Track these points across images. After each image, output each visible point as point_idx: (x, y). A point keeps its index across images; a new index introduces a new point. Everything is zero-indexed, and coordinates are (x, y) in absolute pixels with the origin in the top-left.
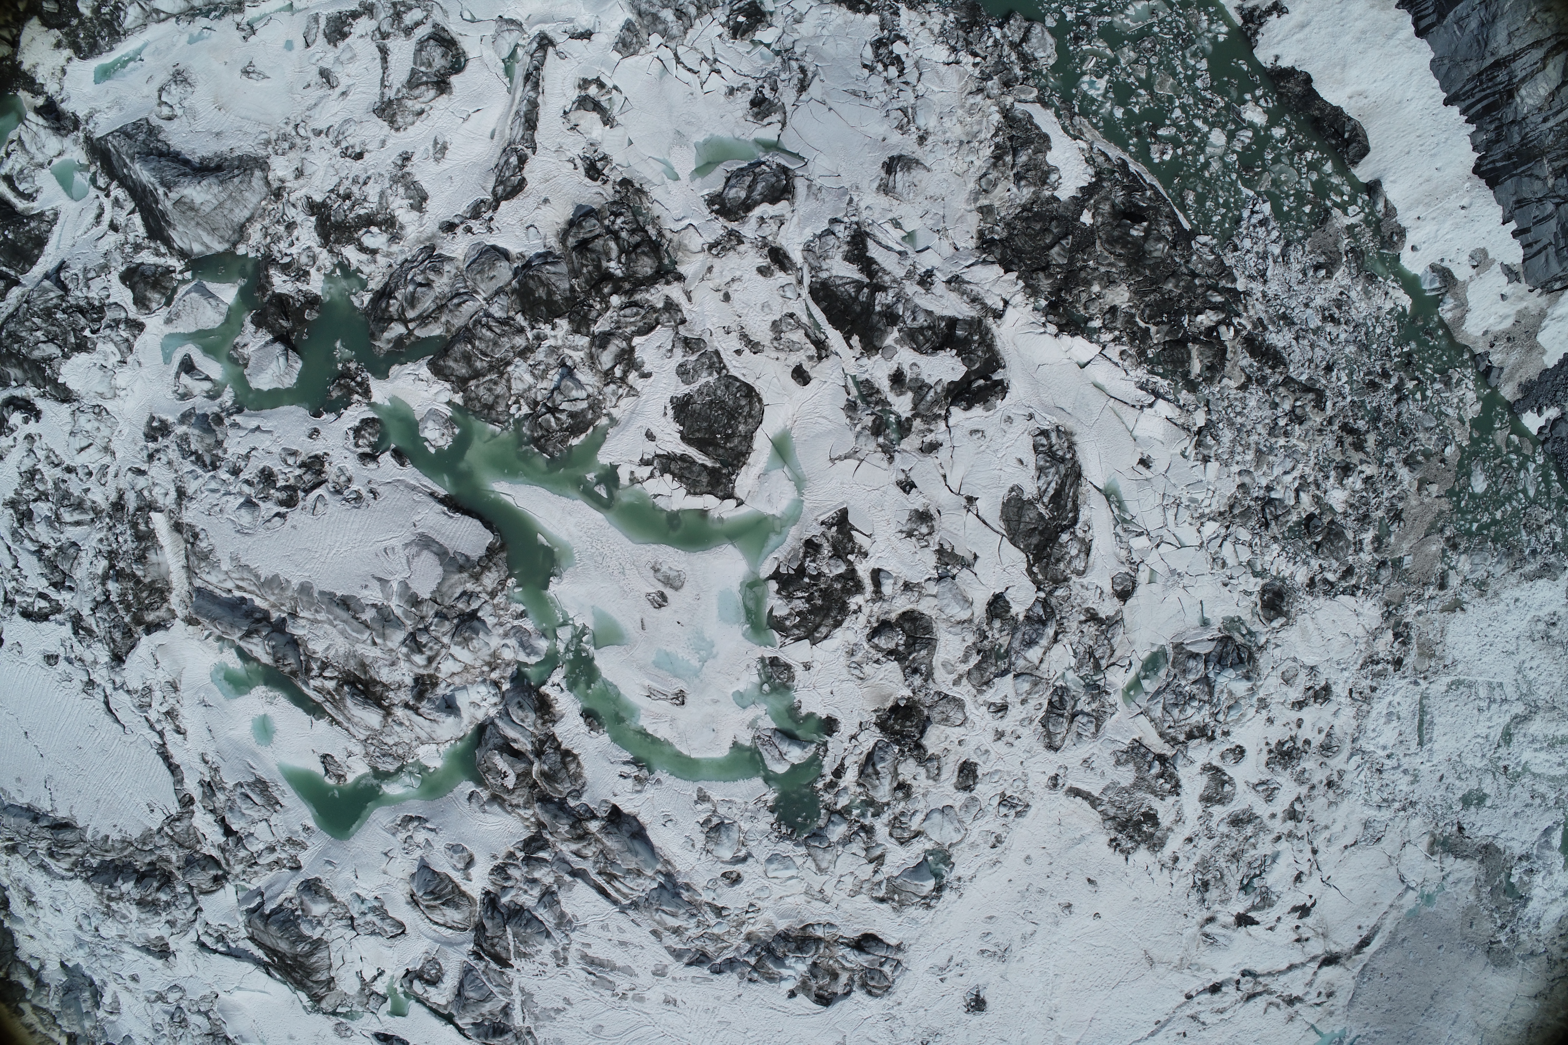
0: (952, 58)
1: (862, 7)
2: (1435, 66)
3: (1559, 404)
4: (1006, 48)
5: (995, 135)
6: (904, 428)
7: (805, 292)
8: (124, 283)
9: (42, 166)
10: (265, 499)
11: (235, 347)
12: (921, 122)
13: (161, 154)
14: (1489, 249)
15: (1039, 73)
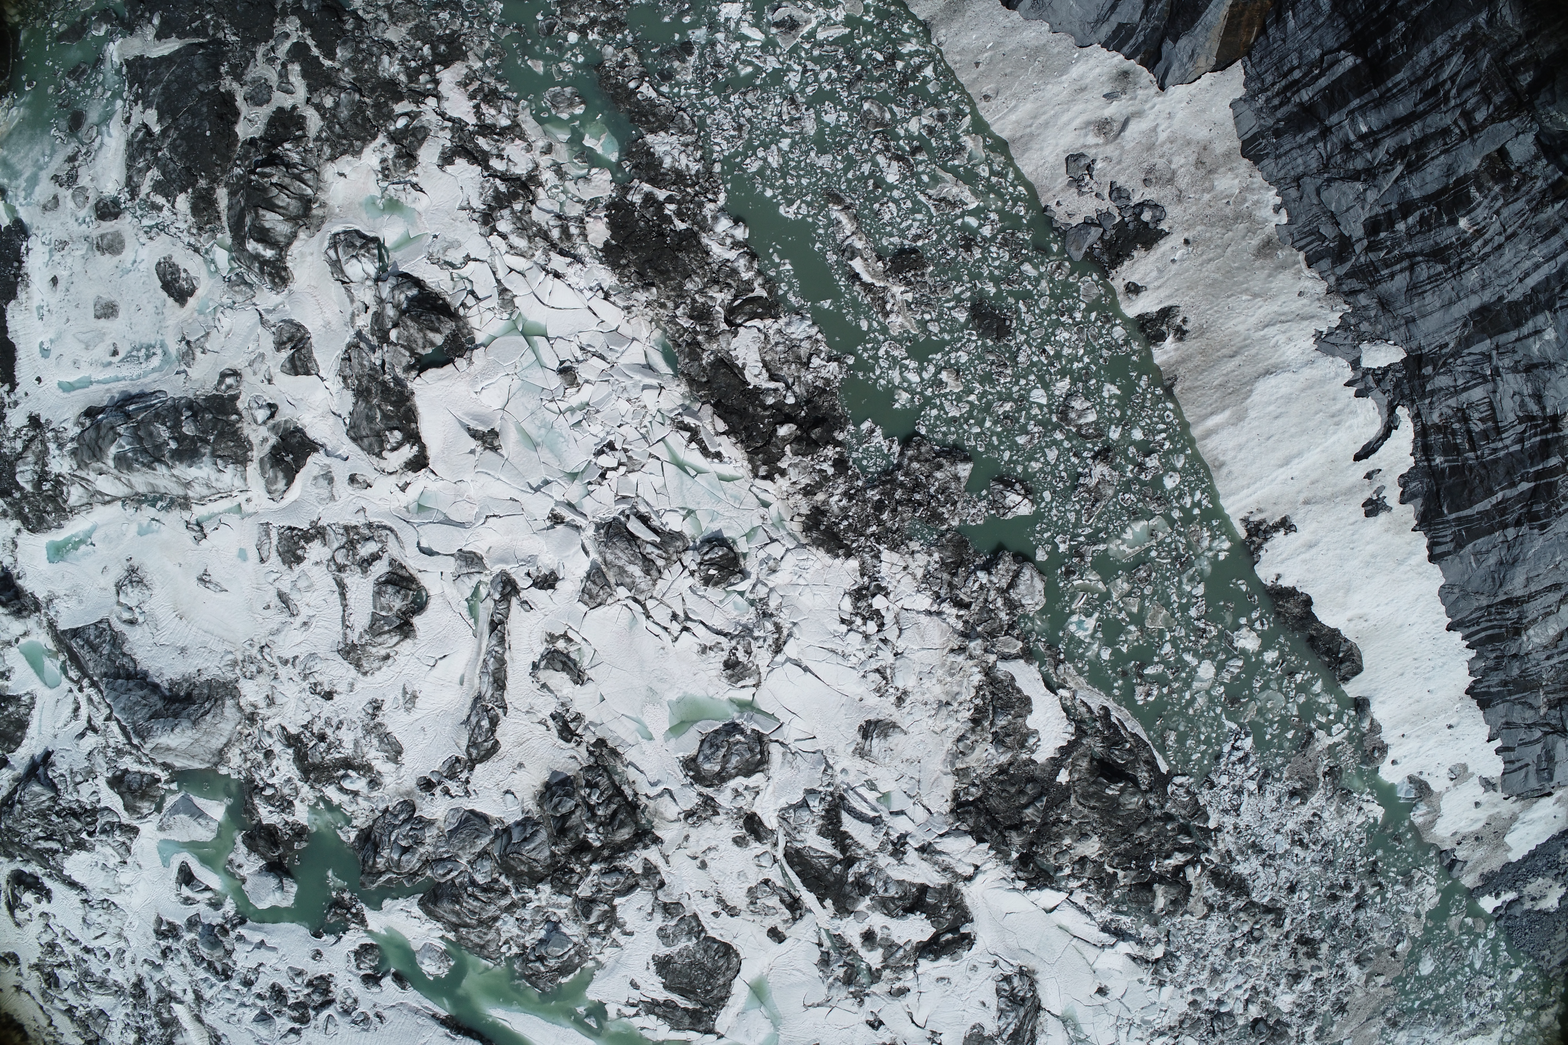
0: (935, 608)
1: (841, 552)
2: (1444, 592)
3: (1516, 889)
4: (992, 594)
5: (976, 697)
6: (875, 976)
7: (780, 855)
8: (112, 788)
9: (9, 643)
10: (278, 1013)
11: (231, 862)
12: (900, 683)
13: (129, 676)
14: (1469, 765)
15: (1025, 616)
